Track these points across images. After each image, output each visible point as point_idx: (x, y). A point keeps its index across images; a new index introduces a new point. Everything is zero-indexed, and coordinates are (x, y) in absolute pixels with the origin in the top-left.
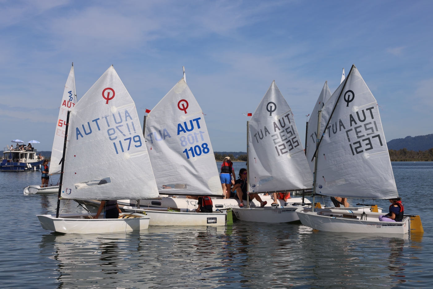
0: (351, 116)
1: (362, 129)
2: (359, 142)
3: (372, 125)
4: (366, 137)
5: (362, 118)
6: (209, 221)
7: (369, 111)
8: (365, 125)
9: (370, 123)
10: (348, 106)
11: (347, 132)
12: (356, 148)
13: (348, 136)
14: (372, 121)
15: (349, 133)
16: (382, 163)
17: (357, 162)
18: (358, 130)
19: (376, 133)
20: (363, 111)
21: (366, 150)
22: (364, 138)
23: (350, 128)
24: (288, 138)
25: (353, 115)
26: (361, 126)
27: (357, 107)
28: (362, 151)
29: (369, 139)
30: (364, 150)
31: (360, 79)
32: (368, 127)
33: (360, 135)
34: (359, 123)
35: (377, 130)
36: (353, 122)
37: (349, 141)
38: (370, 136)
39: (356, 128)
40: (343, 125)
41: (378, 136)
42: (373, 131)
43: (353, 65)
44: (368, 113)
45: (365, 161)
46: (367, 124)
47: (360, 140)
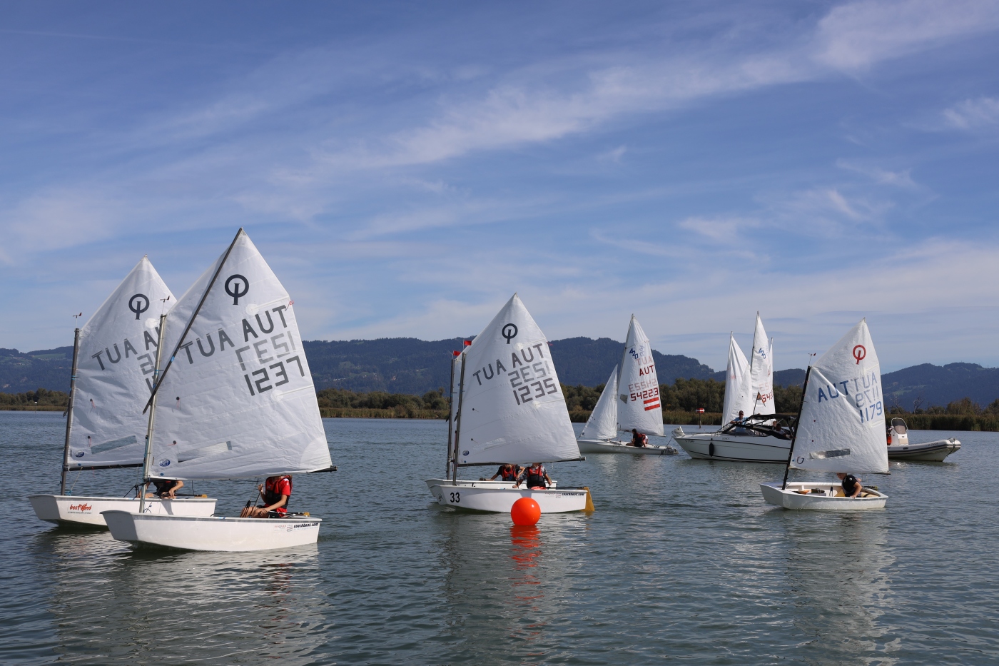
0: (245, 322)
1: (269, 346)
2: (264, 371)
3: (286, 339)
4: (277, 361)
5: (267, 326)
7: (277, 312)
8: (274, 339)
9: (282, 335)
10: (235, 303)
11: (238, 352)
12: (258, 383)
13: (240, 359)
14: (285, 331)
15: (242, 353)
17: (260, 408)
18: (261, 348)
19: (293, 353)
20: (267, 313)
21: (278, 384)
22: (272, 363)
23: (244, 344)
25: (248, 320)
26: (265, 341)
27: (255, 306)
28: (270, 387)
29: (280, 364)
30: (274, 386)
32: (278, 342)
33: (265, 356)
34: (262, 336)
35: (294, 349)
36: (250, 334)
37: (244, 369)
38: (283, 360)
39: (256, 345)
40: (227, 338)
41: (297, 358)
42: (287, 349)
44: (275, 317)
45: (276, 406)
46: (276, 337)
47: (266, 366)
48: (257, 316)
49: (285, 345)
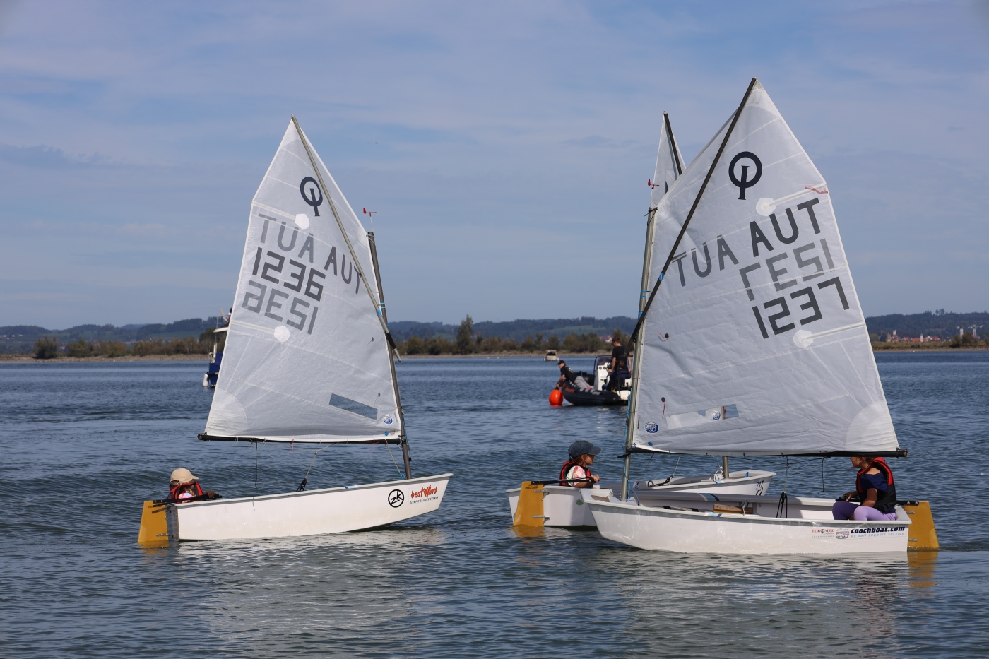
0: (754, 226)
1: (790, 263)
2: (781, 301)
3: (818, 252)
4: (803, 285)
5: (787, 232)
7: (805, 210)
8: (797, 252)
9: (812, 246)
10: (742, 196)
11: (744, 272)
12: (773, 319)
13: (747, 284)
14: (816, 239)
15: (748, 274)
16: (850, 359)
17: (776, 358)
18: (778, 266)
19: (829, 274)
20: (789, 211)
21: (804, 322)
22: (795, 289)
23: (754, 261)
25: (759, 223)
26: (784, 256)
27: (771, 201)
28: (792, 326)
29: (808, 291)
30: (798, 324)
31: (775, 120)
32: (805, 256)
33: (783, 279)
34: (779, 247)
35: (831, 265)
36: (761, 245)
37: (752, 298)
38: (813, 284)
39: (770, 262)
40: (729, 252)
41: (836, 281)
42: (820, 267)
43: (753, 80)
44: (802, 217)
45: (801, 355)
46: (802, 249)
47: (785, 294)
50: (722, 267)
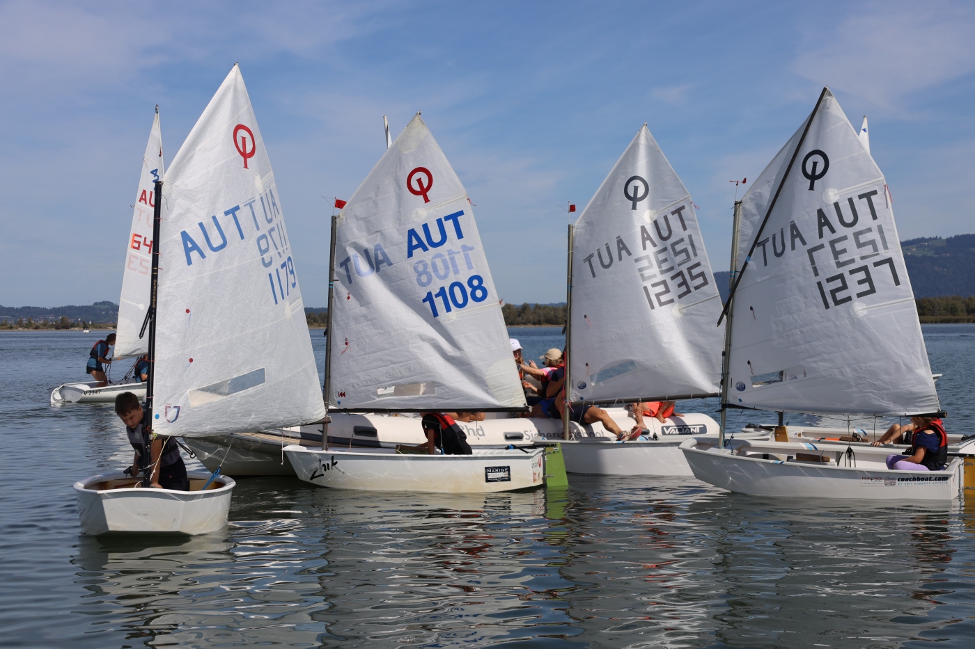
0: (821, 213)
1: (850, 244)
2: (841, 277)
3: (874, 235)
4: (859, 263)
5: (849, 218)
6: (491, 476)
7: (864, 200)
8: (857, 235)
9: (869, 230)
10: (812, 188)
11: (810, 252)
12: (833, 292)
13: (812, 261)
15: (814, 254)
16: (898, 328)
17: (835, 325)
18: (839, 247)
19: (884, 254)
20: (850, 200)
21: (859, 295)
22: (853, 267)
23: (818, 242)
24: (676, 266)
25: (824, 210)
26: (845, 238)
27: (836, 191)
28: (849, 299)
29: (865, 268)
30: (854, 297)
31: (842, 123)
32: (862, 239)
33: (843, 258)
34: (841, 231)
35: (886, 247)
36: (825, 229)
37: (816, 274)
38: (869, 263)
39: (832, 243)
40: (799, 235)
41: (889, 261)
42: (875, 249)
43: (825, 89)
44: (862, 206)
45: (855, 322)
46: (861, 233)
47: (845, 270)
48: (836, 205)
49: (873, 243)
50: (793, 248)
